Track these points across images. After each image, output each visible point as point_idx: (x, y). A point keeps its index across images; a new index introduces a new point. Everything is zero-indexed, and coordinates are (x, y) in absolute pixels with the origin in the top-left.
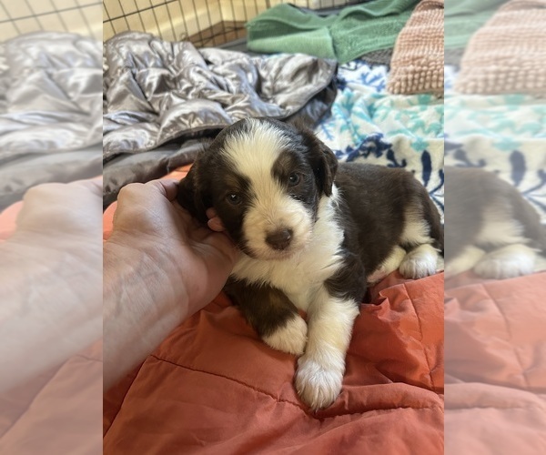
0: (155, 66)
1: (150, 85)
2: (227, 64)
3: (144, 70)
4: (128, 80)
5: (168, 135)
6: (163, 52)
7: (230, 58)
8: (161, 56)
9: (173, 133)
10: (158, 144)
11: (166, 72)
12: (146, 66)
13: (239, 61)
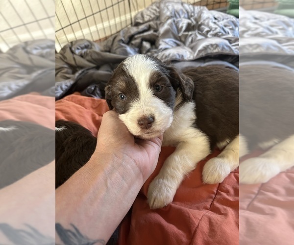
0: (185, 17)
1: (182, 27)
2: (225, 21)
3: (179, 19)
4: (172, 24)
5: (201, 54)
6: (189, 10)
7: (227, 17)
8: (188, 13)
9: (203, 54)
10: (195, 58)
11: (190, 21)
12: (180, 17)
13: (232, 19)
